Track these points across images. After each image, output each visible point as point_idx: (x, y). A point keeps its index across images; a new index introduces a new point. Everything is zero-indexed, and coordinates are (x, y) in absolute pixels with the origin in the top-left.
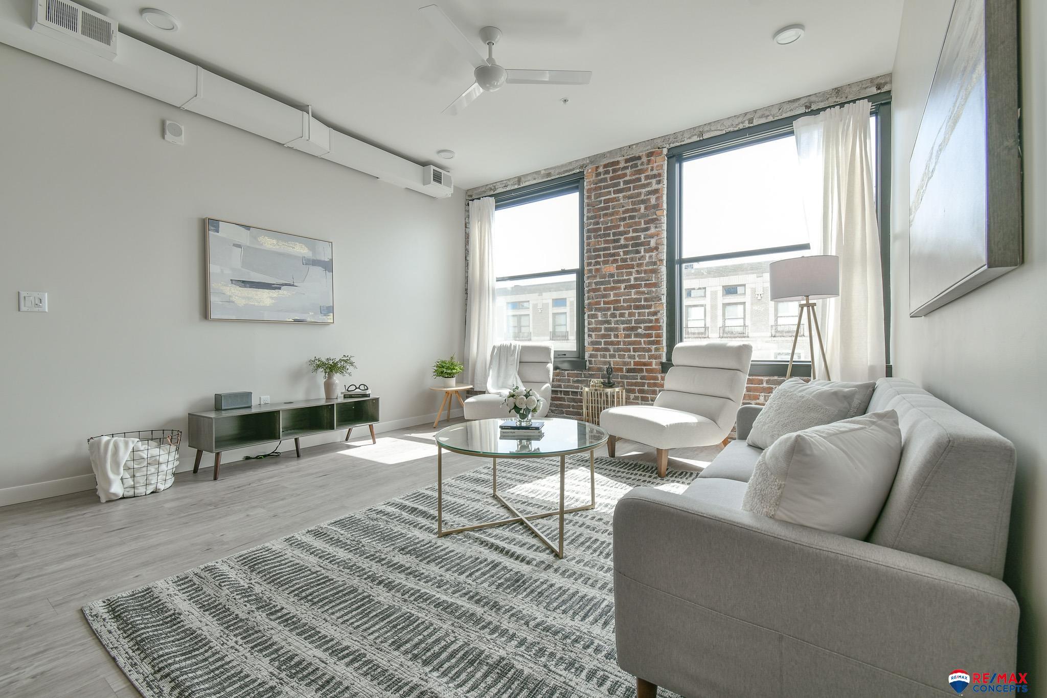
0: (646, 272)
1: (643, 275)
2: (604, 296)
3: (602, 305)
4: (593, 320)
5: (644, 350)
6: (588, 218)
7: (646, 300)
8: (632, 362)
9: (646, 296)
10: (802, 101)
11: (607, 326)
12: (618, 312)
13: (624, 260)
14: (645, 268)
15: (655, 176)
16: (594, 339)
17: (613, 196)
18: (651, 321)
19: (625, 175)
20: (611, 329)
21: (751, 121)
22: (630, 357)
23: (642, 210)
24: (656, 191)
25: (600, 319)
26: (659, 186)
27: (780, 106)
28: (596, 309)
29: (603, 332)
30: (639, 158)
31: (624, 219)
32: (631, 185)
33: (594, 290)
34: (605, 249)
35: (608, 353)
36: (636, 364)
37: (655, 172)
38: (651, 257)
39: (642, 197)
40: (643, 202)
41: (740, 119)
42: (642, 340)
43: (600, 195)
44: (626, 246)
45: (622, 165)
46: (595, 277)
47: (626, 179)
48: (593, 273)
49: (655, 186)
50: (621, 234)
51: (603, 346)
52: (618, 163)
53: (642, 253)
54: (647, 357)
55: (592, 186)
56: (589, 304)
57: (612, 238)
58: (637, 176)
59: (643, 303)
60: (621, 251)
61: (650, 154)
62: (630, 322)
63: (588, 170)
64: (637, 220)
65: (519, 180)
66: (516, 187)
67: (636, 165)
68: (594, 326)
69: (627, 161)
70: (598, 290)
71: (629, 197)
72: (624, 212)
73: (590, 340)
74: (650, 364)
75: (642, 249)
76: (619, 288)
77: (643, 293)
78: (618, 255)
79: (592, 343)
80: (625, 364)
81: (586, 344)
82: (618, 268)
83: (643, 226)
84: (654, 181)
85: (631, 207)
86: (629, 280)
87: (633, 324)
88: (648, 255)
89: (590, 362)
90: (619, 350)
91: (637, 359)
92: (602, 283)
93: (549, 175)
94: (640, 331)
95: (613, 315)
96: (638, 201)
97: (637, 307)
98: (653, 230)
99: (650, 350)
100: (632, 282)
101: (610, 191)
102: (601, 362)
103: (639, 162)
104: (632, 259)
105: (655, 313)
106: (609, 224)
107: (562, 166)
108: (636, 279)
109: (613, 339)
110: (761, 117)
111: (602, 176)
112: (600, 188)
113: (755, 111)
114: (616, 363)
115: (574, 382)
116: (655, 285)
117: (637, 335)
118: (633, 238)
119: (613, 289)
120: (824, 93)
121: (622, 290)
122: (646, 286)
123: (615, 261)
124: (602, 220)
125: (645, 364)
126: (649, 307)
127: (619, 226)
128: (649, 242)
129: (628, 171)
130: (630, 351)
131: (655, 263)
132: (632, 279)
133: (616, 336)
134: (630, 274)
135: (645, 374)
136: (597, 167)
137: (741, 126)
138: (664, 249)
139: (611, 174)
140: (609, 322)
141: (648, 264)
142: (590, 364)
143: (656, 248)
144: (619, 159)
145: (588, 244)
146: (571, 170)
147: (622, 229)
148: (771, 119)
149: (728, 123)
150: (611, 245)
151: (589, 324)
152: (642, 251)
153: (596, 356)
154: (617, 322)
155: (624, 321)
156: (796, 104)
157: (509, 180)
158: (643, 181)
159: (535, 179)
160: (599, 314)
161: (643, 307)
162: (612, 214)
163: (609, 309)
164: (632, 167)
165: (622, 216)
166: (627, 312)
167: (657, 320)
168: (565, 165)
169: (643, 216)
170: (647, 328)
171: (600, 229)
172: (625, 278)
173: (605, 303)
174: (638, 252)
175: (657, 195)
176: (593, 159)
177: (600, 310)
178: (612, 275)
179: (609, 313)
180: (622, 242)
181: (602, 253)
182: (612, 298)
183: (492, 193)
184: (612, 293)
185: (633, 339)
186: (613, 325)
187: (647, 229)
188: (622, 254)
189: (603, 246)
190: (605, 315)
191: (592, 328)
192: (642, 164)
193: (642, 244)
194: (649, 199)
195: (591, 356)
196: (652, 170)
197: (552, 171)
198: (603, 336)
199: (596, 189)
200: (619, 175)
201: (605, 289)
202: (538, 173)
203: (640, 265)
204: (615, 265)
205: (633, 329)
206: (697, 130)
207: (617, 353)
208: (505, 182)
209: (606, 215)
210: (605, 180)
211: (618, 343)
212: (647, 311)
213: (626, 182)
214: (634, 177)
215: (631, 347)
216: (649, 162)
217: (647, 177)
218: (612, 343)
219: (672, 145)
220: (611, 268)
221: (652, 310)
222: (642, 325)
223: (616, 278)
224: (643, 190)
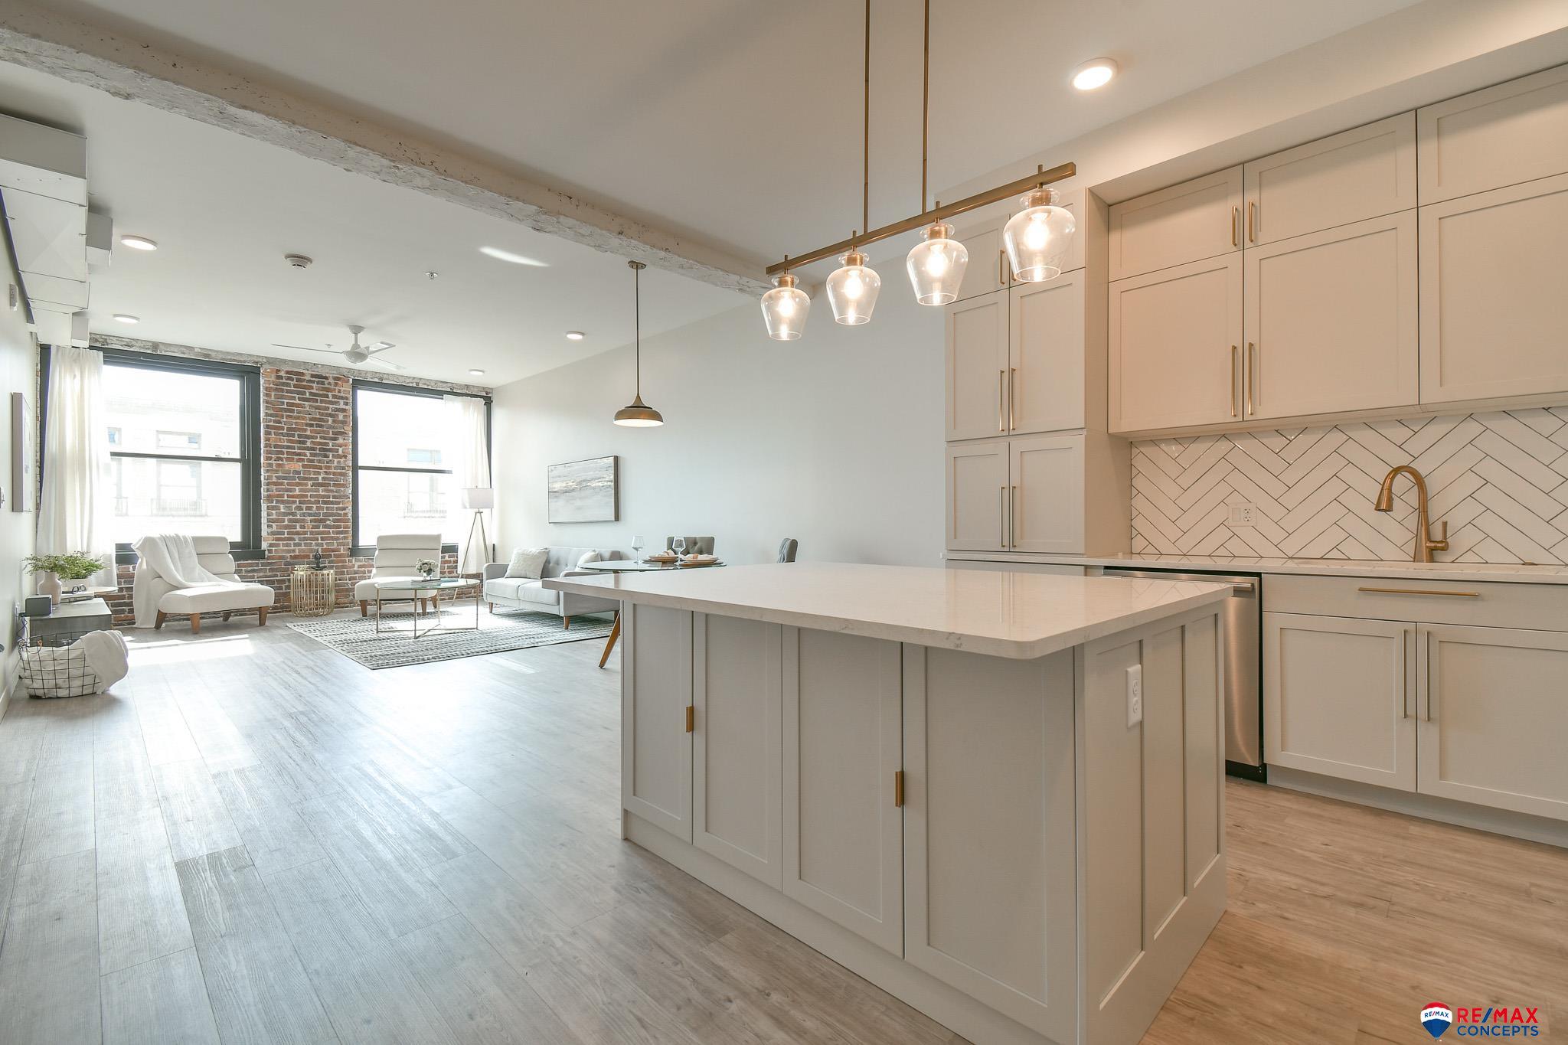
0: (334, 474)
1: (331, 476)
2: (287, 490)
3: (286, 498)
4: (274, 512)
5: (332, 538)
6: (267, 415)
7: (334, 497)
8: (320, 550)
9: (335, 494)
10: (449, 385)
11: (291, 517)
12: (304, 506)
13: (309, 460)
14: (333, 470)
15: (342, 398)
16: (275, 528)
17: (297, 402)
18: (340, 515)
19: (312, 388)
20: (297, 521)
21: (417, 384)
22: (317, 545)
23: (330, 422)
24: (344, 410)
25: (282, 510)
26: (347, 407)
27: (437, 382)
28: (277, 502)
29: (286, 523)
30: (326, 378)
31: (311, 425)
32: (319, 399)
33: (275, 484)
34: (288, 447)
35: (292, 542)
36: (323, 550)
37: (342, 394)
38: (339, 462)
39: (330, 411)
40: (330, 415)
41: (410, 380)
42: (331, 530)
43: (282, 397)
44: (314, 449)
45: (308, 378)
46: (277, 471)
47: (312, 391)
48: (274, 467)
49: (342, 406)
50: (308, 437)
51: (286, 535)
52: (303, 374)
53: (331, 458)
54: (335, 544)
55: (271, 385)
56: (269, 496)
57: (296, 438)
58: (325, 392)
59: (331, 499)
60: (308, 453)
61: (337, 379)
62: (319, 515)
63: (266, 369)
64: (325, 429)
65: (155, 345)
66: (149, 352)
67: (323, 383)
68: (274, 517)
69: (313, 376)
70: (282, 484)
71: (317, 408)
72: (311, 419)
73: (270, 530)
74: (339, 550)
75: (331, 454)
76: (307, 485)
77: (332, 491)
78: (305, 455)
79: (273, 533)
80: (311, 551)
81: (264, 534)
82: (304, 466)
83: (331, 435)
84: (342, 401)
85: (318, 417)
86: (317, 479)
87: (321, 517)
88: (336, 460)
89: (270, 551)
90: (305, 539)
91: (325, 547)
92: (285, 478)
93: (208, 355)
94: (328, 522)
95: (297, 508)
96: (327, 414)
97: (325, 503)
98: (341, 441)
99: (338, 539)
100: (320, 481)
101: (295, 397)
102: (284, 550)
103: (326, 382)
104: (319, 461)
105: (344, 509)
106: (294, 426)
107: (228, 353)
108: (323, 478)
109: (298, 529)
110: (424, 384)
111: (284, 381)
112: (282, 391)
113: (420, 379)
114: (304, 551)
115: (246, 571)
116: (344, 486)
117: (325, 526)
118: (320, 444)
119: (298, 484)
120: (461, 385)
121: (309, 487)
122: (334, 485)
123: (299, 460)
124: (285, 420)
125: (333, 551)
126: (339, 503)
127: (305, 430)
128: (337, 451)
129: (314, 385)
130: (318, 540)
131: (343, 468)
132: (320, 478)
133: (303, 527)
134: (319, 473)
135: (333, 558)
136: (278, 371)
137: (411, 385)
138: (350, 457)
139: (295, 382)
140: (293, 514)
141: (335, 468)
142: (269, 553)
143: (345, 457)
144: (304, 371)
145: (267, 439)
146: (240, 361)
147: (308, 433)
148: (430, 387)
149: (402, 379)
150: (296, 445)
151: (268, 515)
152: (331, 455)
153: (278, 546)
154: (304, 515)
155: (311, 514)
156: (445, 385)
157: (137, 340)
158: (330, 399)
159: (184, 353)
160: (282, 506)
161: (332, 503)
162: (298, 418)
163: (295, 502)
164: (318, 383)
165: (308, 422)
166: (314, 506)
167: (346, 514)
168: (233, 354)
169: (330, 427)
170: (334, 521)
171: (283, 428)
172: (312, 476)
173: (288, 496)
174: (326, 456)
175: (345, 414)
176: (271, 361)
177: (283, 502)
178: (298, 473)
179: (294, 506)
180: (309, 444)
181: (285, 450)
182: (297, 492)
183: (99, 345)
184: (297, 488)
185: (321, 529)
186: (299, 517)
187: (335, 439)
188: (308, 455)
189: (286, 444)
190: (289, 508)
191: (272, 519)
192: (329, 384)
193: (330, 450)
194: (337, 415)
195: (271, 545)
196: (339, 392)
197: (213, 354)
198: (286, 527)
199: (276, 390)
200: (305, 386)
201: (288, 484)
202: (191, 348)
203: (326, 467)
204: (301, 464)
205: (321, 521)
206: (378, 375)
207: (303, 542)
208: (127, 340)
209: (288, 417)
210: (288, 385)
211: (305, 533)
212: (335, 506)
213: (311, 394)
214: (321, 392)
215: (319, 536)
216: (336, 385)
217: (334, 396)
218: (298, 533)
219: (356, 378)
220: (298, 466)
221: (341, 506)
222: (331, 518)
223: (302, 475)
224: (331, 406)
